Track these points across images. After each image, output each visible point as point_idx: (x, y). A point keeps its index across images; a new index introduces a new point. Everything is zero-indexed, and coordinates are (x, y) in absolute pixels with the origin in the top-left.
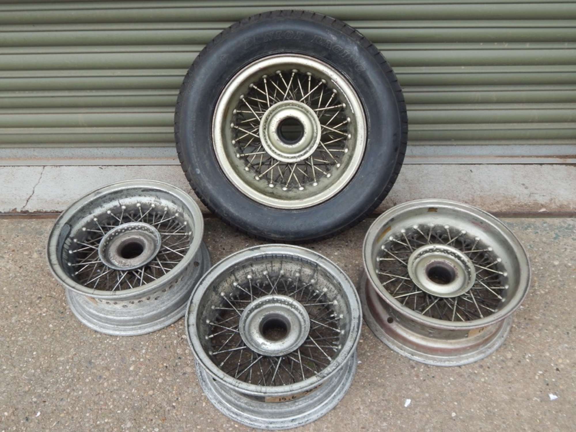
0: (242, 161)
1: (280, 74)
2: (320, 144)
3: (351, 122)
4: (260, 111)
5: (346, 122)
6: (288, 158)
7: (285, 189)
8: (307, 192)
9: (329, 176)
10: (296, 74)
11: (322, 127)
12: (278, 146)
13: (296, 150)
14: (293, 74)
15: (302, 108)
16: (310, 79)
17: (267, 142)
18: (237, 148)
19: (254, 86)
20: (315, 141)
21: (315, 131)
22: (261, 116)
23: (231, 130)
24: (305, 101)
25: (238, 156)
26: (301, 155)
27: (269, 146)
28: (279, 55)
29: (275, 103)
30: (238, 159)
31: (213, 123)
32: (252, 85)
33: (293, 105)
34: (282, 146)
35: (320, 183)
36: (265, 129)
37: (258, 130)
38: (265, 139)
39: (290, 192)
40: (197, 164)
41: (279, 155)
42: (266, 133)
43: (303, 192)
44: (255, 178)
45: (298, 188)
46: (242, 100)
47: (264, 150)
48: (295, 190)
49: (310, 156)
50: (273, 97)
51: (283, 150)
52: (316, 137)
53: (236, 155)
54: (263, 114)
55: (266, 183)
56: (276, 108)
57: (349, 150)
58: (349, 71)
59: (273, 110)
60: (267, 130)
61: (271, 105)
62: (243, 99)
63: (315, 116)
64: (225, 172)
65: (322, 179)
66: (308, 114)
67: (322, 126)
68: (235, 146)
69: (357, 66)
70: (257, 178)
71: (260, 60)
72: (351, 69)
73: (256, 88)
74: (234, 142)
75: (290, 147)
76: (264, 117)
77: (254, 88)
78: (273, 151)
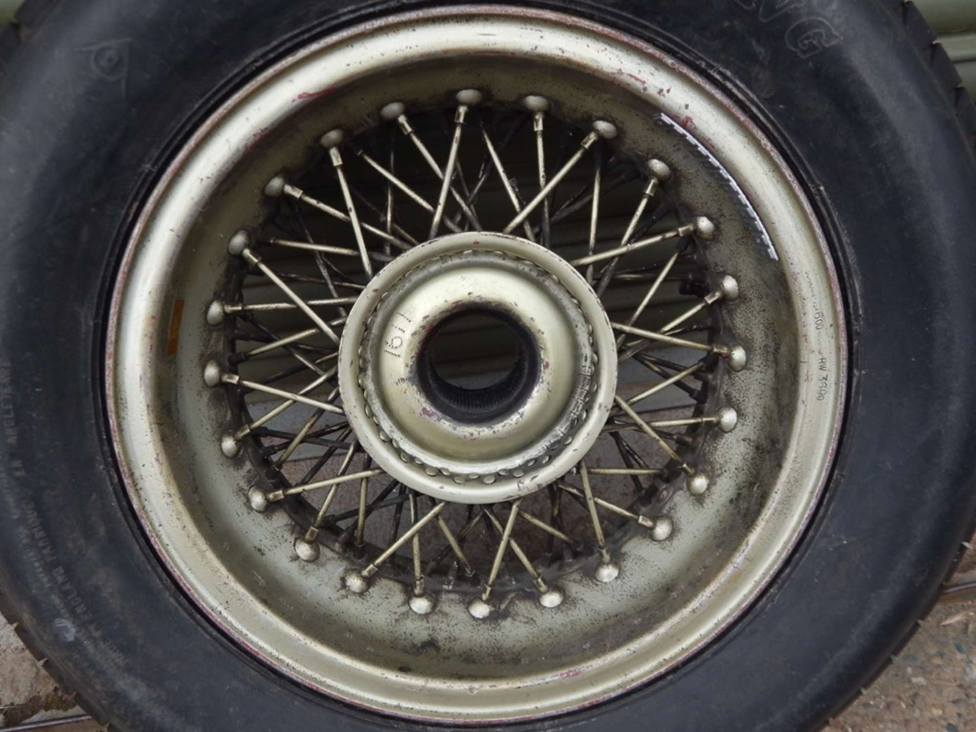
0: (281, 519)
1: (402, 119)
2: (616, 406)
3: (741, 297)
4: (331, 297)
5: (718, 295)
6: (479, 480)
7: (481, 610)
8: (579, 614)
9: (662, 530)
10: (474, 110)
11: (617, 333)
12: (427, 437)
13: (509, 445)
14: (462, 110)
15: (518, 259)
16: (539, 127)
17: (378, 428)
18: (248, 466)
19: (288, 189)
20: (592, 395)
21: (587, 351)
22: (338, 316)
23: (206, 396)
24: (527, 228)
25: (257, 499)
26: (537, 464)
27: (389, 442)
28: (392, 19)
29: (396, 252)
30: (260, 517)
31: (109, 391)
32: (276, 183)
33: (475, 253)
34: (447, 436)
35: (628, 564)
36: (362, 370)
37: (333, 381)
38: (371, 416)
39: (507, 623)
40: (56, 600)
41: (439, 473)
42: (370, 386)
43: (560, 619)
44: (344, 586)
45: (535, 597)
46: (240, 257)
47: (369, 464)
48: (523, 607)
49: (578, 466)
50: (383, 227)
51: (450, 448)
52: (595, 377)
53: (248, 501)
54: (348, 307)
55: (398, 597)
56: (403, 275)
57: (740, 414)
58: (753, 58)
59: (391, 285)
60: (370, 372)
61: (377, 267)
62: (247, 252)
63: (583, 286)
64: (202, 604)
65: (635, 547)
66: (548, 283)
67: (618, 326)
68: (236, 460)
69: (801, 30)
70: (355, 583)
71: (302, 53)
72: (760, 50)
73: (297, 193)
74: (229, 444)
75: (484, 432)
76: (353, 322)
77: (290, 198)
78: (411, 460)
